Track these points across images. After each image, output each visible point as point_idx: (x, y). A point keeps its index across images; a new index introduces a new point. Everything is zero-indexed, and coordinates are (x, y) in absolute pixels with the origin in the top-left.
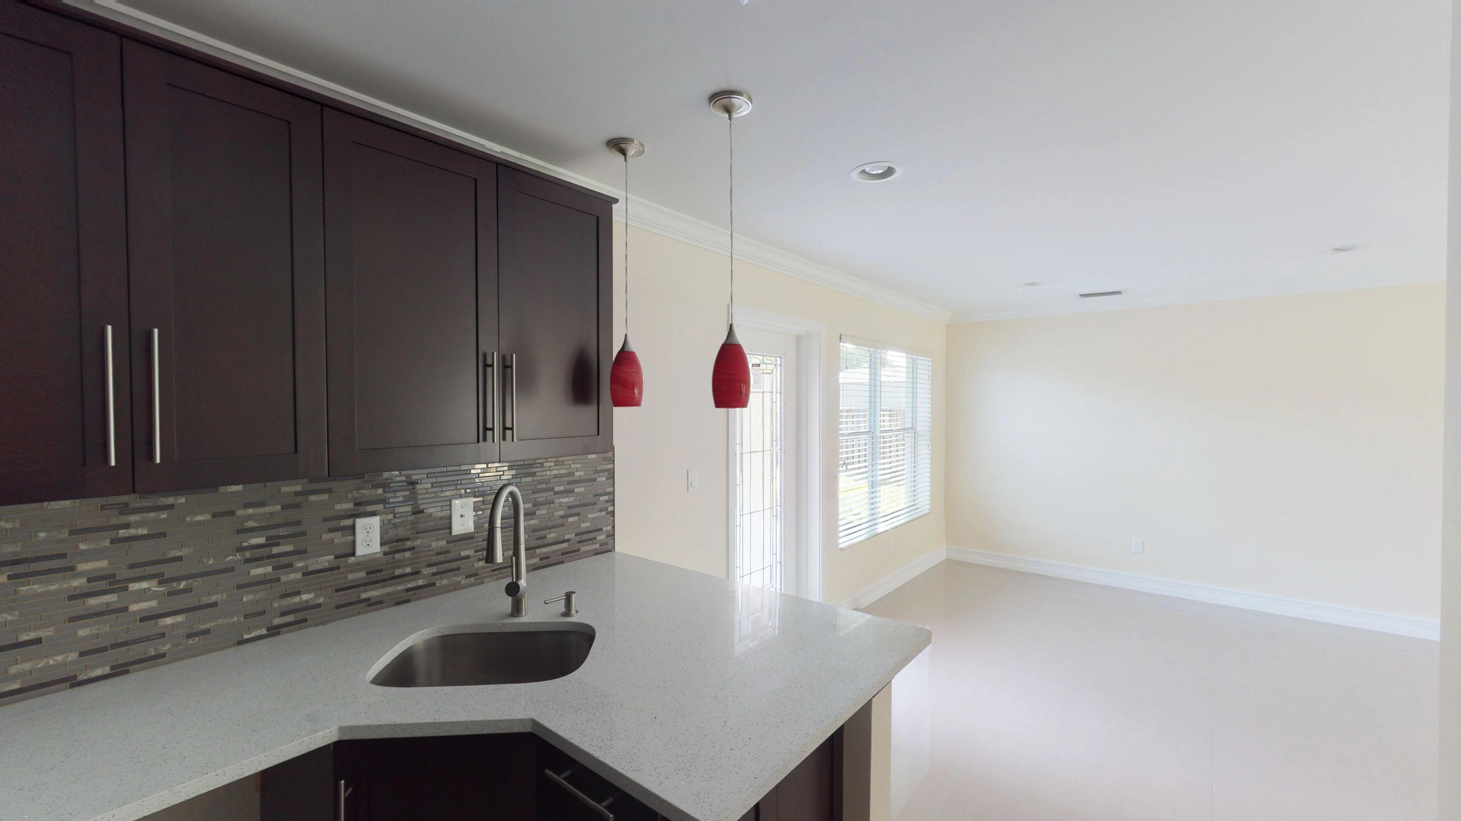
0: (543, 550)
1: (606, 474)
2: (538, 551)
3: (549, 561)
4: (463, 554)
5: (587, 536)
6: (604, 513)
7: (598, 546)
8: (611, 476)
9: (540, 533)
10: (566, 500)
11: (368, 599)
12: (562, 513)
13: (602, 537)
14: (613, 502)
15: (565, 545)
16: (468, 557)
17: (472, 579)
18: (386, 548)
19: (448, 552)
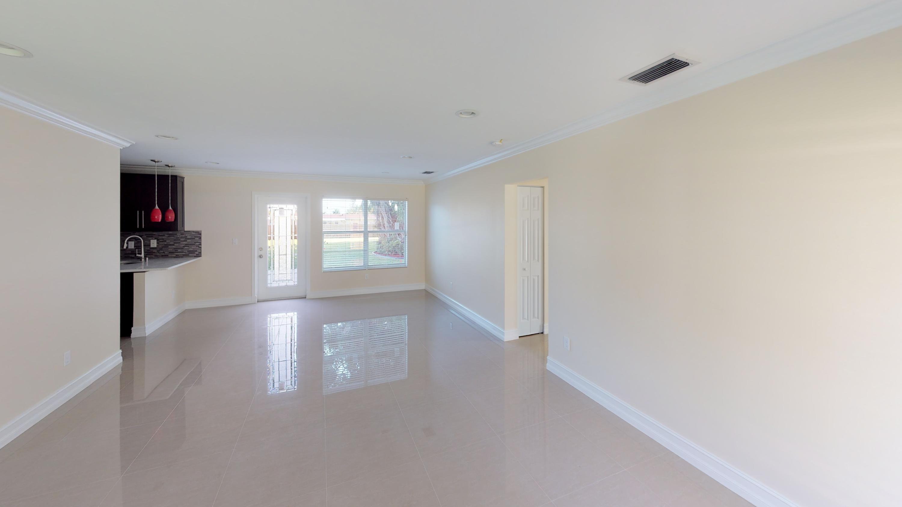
0: (177, 253)
1: (199, 238)
2: (175, 253)
3: (178, 256)
4: (154, 251)
5: (192, 252)
6: (198, 247)
7: (195, 255)
8: (200, 238)
9: (176, 250)
10: (184, 243)
11: (131, 257)
12: (183, 246)
13: (197, 253)
14: (201, 244)
15: (184, 253)
16: (155, 252)
17: (156, 257)
18: (135, 248)
19: (150, 250)
